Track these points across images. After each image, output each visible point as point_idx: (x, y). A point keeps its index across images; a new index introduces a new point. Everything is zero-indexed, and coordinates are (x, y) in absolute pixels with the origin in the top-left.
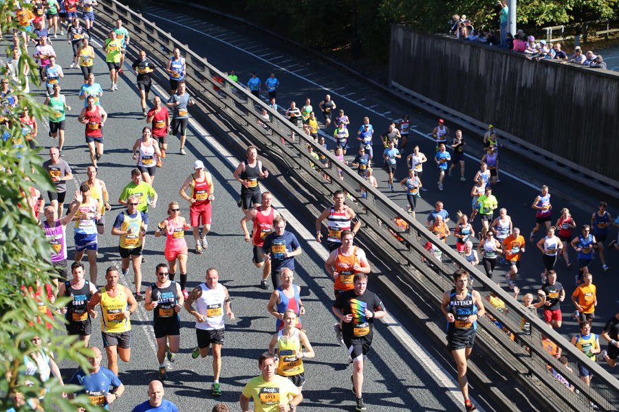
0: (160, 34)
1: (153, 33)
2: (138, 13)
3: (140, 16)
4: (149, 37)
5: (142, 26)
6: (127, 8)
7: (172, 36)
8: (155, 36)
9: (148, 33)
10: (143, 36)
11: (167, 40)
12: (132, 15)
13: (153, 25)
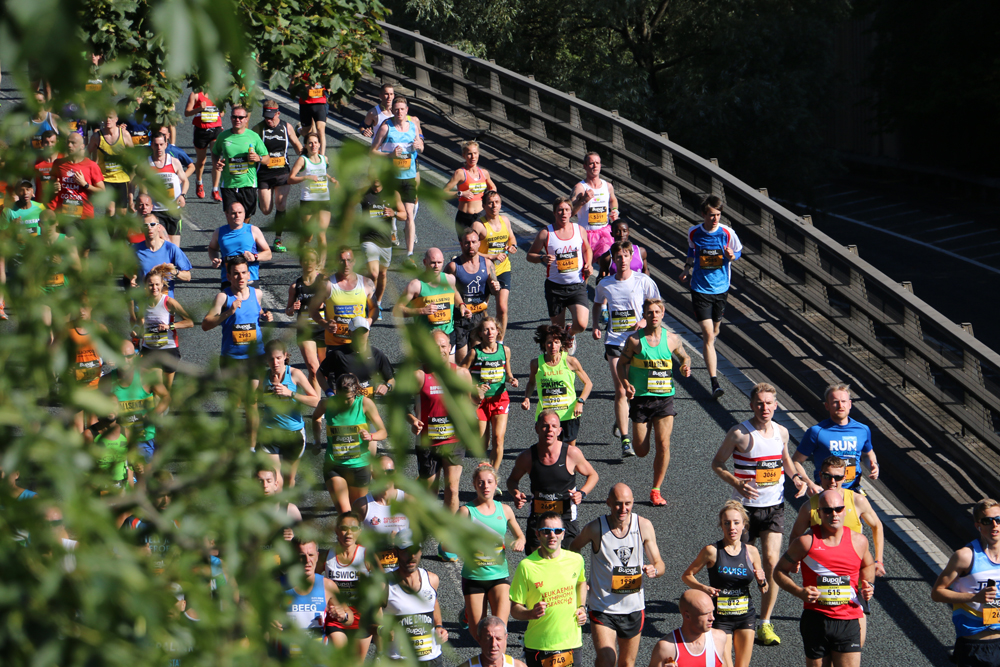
0: (873, 288)
1: (847, 283)
2: (799, 212)
3: (807, 224)
4: (835, 297)
5: (810, 259)
6: (762, 196)
7: (917, 293)
8: (856, 292)
9: (833, 281)
10: (815, 292)
11: (898, 306)
12: (779, 221)
13: (850, 253)
